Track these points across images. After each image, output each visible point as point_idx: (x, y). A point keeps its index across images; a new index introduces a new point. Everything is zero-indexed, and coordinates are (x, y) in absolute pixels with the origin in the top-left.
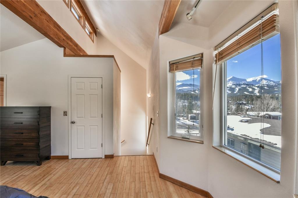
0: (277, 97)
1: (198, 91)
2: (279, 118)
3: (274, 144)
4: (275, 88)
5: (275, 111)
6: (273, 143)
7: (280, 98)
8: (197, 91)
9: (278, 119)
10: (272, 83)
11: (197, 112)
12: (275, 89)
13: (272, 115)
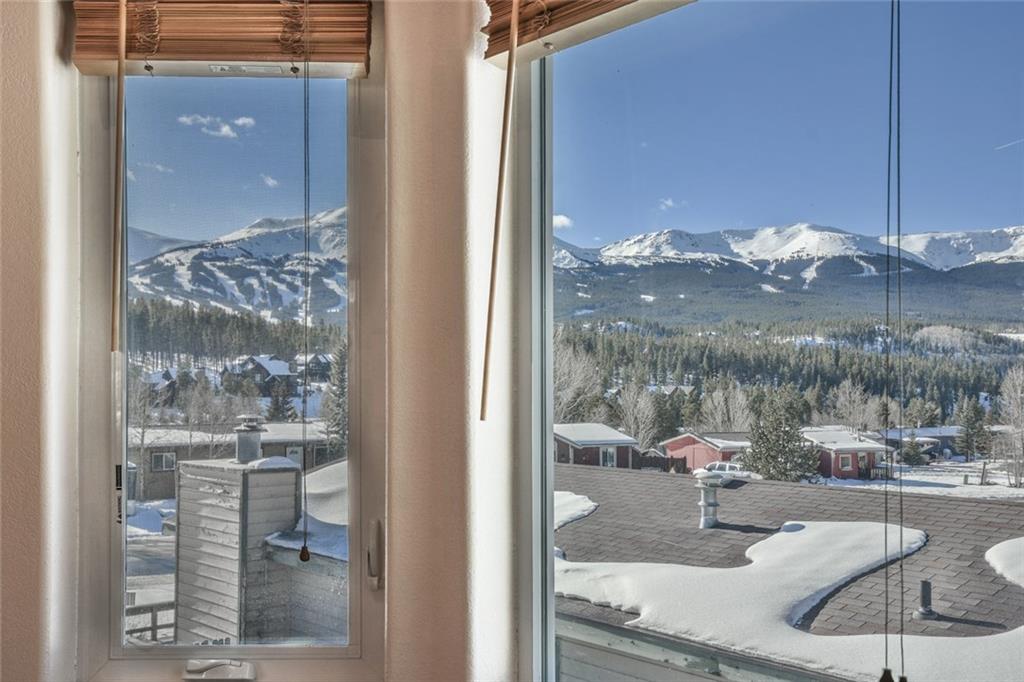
0: (589, 339)
1: (147, 281)
2: (605, 454)
3: (627, 613)
4: (578, 290)
5: (583, 421)
6: (618, 609)
7: (599, 347)
8: (143, 274)
9: (598, 464)
10: (564, 258)
11: (147, 441)
12: (580, 294)
13: (572, 439)
